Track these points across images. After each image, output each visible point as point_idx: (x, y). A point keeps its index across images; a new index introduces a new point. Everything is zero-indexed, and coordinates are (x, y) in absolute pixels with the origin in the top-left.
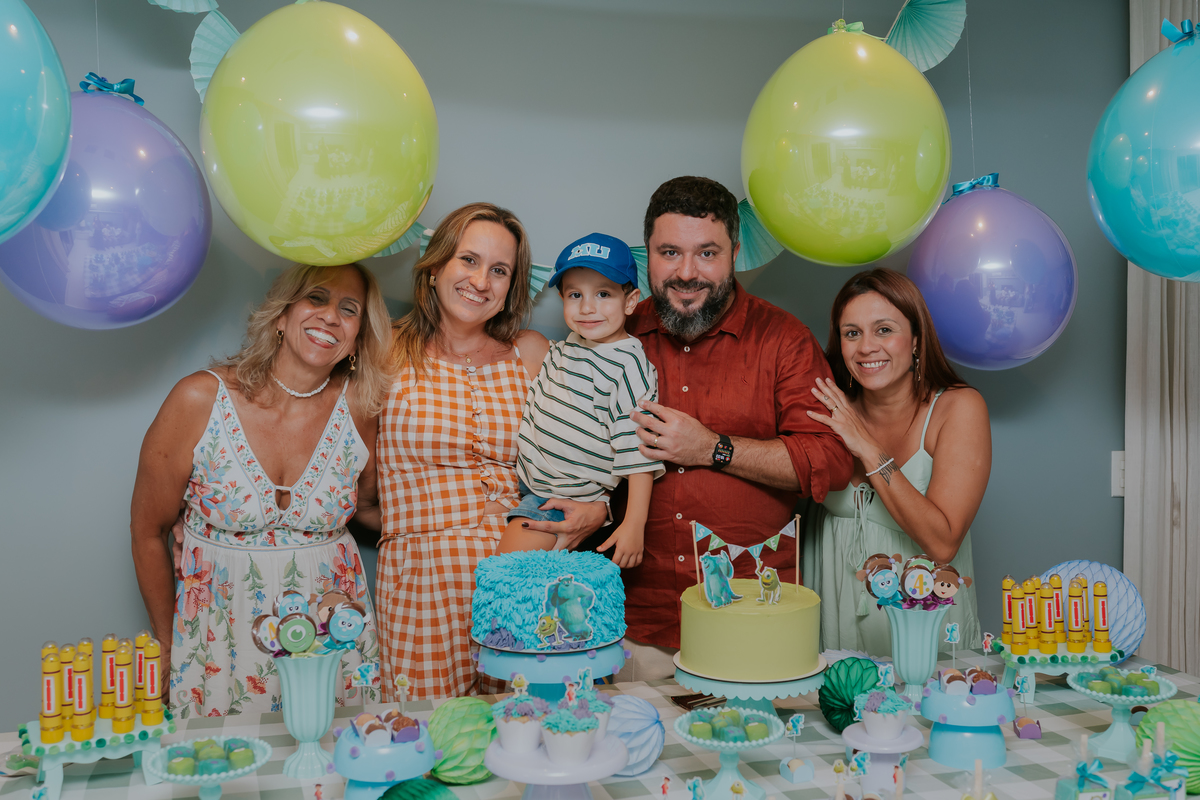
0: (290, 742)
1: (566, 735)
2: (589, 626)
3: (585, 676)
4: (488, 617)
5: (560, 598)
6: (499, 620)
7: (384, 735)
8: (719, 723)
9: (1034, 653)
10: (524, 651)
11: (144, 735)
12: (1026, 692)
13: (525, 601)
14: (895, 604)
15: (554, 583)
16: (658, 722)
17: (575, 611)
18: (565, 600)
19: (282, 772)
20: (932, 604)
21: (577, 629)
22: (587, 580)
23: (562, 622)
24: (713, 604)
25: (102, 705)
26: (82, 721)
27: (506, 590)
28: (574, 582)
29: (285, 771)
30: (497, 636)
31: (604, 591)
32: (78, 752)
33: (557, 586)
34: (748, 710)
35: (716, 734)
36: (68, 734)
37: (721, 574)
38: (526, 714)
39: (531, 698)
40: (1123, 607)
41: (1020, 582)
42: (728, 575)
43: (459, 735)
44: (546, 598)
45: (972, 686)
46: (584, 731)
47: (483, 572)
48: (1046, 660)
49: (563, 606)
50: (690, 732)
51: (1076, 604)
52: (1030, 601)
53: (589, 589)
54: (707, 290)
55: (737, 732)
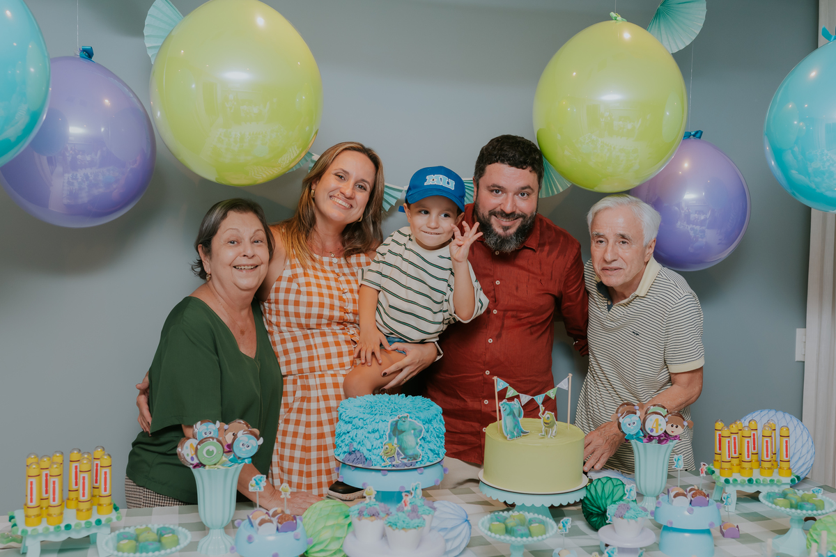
0: (202, 528)
1: (402, 531)
2: (419, 451)
3: (416, 488)
4: (347, 442)
5: (399, 431)
6: (355, 445)
7: (271, 527)
8: (511, 523)
9: (736, 476)
10: (372, 468)
11: (99, 522)
12: (730, 504)
13: (374, 431)
14: (638, 439)
15: (395, 420)
16: (467, 520)
17: (410, 440)
18: (402, 432)
19: (196, 550)
20: (665, 439)
21: (410, 452)
22: (418, 418)
23: (400, 448)
24: (508, 437)
25: (68, 499)
26: (54, 511)
27: (360, 423)
28: (409, 419)
29: (199, 549)
30: (353, 456)
31: (430, 425)
32: (51, 533)
33: (397, 422)
34: (531, 514)
35: (508, 531)
36: (44, 520)
37: (514, 416)
38: (373, 515)
39: (377, 503)
40: (799, 444)
41: (727, 425)
42: (519, 416)
43: (325, 527)
44: (389, 430)
45: (691, 500)
46: (415, 528)
47: (344, 410)
48: (745, 481)
49: (400, 436)
50: (490, 530)
51: (767, 442)
52: (735, 438)
53: (419, 424)
54: (521, 219)
55: (523, 530)
